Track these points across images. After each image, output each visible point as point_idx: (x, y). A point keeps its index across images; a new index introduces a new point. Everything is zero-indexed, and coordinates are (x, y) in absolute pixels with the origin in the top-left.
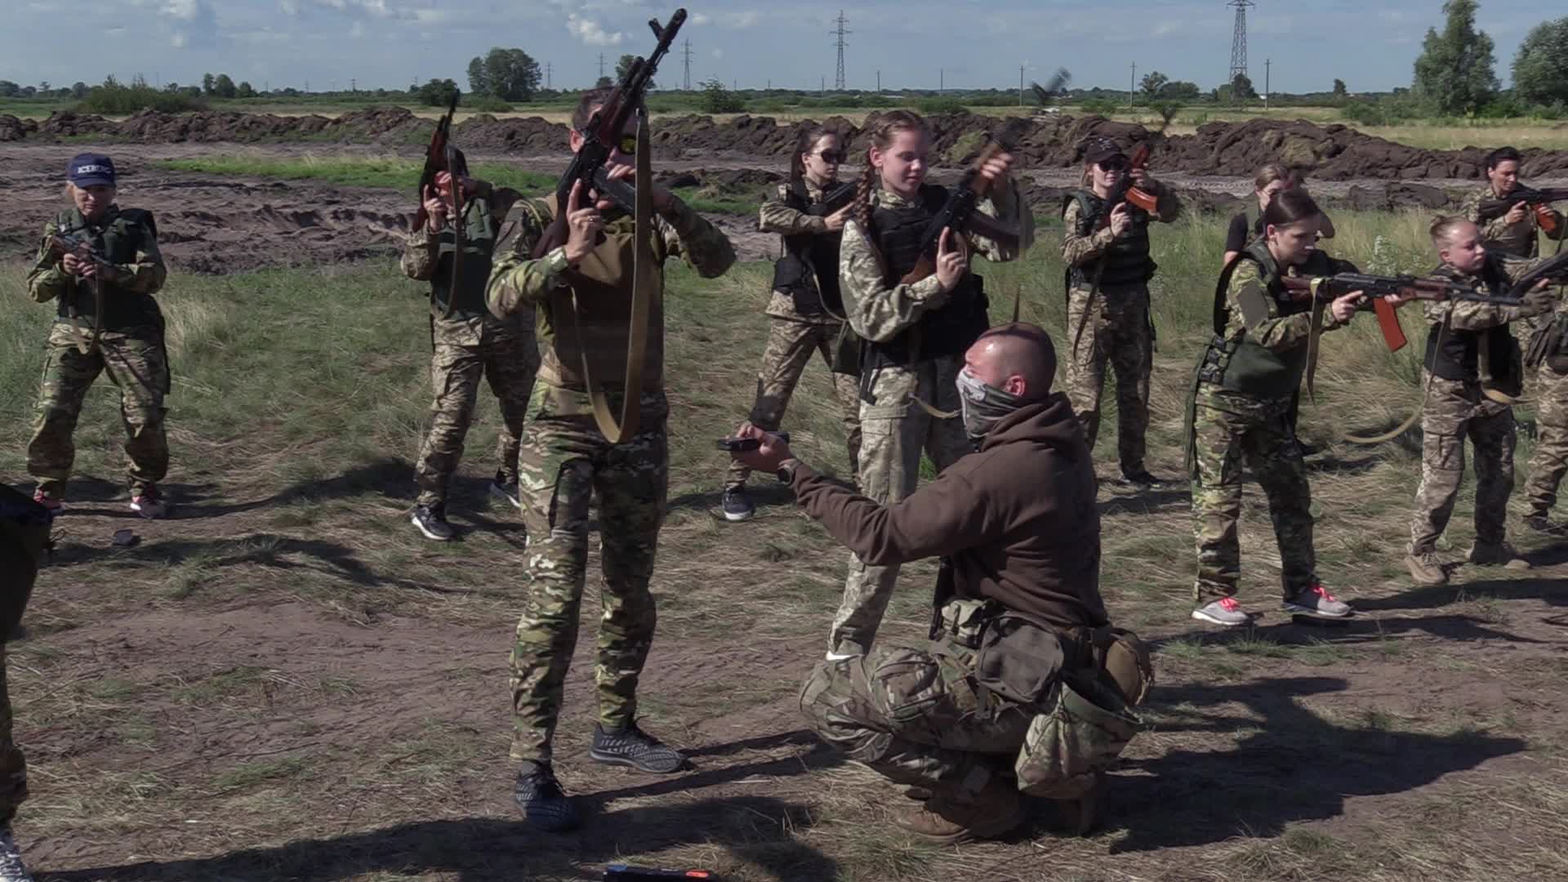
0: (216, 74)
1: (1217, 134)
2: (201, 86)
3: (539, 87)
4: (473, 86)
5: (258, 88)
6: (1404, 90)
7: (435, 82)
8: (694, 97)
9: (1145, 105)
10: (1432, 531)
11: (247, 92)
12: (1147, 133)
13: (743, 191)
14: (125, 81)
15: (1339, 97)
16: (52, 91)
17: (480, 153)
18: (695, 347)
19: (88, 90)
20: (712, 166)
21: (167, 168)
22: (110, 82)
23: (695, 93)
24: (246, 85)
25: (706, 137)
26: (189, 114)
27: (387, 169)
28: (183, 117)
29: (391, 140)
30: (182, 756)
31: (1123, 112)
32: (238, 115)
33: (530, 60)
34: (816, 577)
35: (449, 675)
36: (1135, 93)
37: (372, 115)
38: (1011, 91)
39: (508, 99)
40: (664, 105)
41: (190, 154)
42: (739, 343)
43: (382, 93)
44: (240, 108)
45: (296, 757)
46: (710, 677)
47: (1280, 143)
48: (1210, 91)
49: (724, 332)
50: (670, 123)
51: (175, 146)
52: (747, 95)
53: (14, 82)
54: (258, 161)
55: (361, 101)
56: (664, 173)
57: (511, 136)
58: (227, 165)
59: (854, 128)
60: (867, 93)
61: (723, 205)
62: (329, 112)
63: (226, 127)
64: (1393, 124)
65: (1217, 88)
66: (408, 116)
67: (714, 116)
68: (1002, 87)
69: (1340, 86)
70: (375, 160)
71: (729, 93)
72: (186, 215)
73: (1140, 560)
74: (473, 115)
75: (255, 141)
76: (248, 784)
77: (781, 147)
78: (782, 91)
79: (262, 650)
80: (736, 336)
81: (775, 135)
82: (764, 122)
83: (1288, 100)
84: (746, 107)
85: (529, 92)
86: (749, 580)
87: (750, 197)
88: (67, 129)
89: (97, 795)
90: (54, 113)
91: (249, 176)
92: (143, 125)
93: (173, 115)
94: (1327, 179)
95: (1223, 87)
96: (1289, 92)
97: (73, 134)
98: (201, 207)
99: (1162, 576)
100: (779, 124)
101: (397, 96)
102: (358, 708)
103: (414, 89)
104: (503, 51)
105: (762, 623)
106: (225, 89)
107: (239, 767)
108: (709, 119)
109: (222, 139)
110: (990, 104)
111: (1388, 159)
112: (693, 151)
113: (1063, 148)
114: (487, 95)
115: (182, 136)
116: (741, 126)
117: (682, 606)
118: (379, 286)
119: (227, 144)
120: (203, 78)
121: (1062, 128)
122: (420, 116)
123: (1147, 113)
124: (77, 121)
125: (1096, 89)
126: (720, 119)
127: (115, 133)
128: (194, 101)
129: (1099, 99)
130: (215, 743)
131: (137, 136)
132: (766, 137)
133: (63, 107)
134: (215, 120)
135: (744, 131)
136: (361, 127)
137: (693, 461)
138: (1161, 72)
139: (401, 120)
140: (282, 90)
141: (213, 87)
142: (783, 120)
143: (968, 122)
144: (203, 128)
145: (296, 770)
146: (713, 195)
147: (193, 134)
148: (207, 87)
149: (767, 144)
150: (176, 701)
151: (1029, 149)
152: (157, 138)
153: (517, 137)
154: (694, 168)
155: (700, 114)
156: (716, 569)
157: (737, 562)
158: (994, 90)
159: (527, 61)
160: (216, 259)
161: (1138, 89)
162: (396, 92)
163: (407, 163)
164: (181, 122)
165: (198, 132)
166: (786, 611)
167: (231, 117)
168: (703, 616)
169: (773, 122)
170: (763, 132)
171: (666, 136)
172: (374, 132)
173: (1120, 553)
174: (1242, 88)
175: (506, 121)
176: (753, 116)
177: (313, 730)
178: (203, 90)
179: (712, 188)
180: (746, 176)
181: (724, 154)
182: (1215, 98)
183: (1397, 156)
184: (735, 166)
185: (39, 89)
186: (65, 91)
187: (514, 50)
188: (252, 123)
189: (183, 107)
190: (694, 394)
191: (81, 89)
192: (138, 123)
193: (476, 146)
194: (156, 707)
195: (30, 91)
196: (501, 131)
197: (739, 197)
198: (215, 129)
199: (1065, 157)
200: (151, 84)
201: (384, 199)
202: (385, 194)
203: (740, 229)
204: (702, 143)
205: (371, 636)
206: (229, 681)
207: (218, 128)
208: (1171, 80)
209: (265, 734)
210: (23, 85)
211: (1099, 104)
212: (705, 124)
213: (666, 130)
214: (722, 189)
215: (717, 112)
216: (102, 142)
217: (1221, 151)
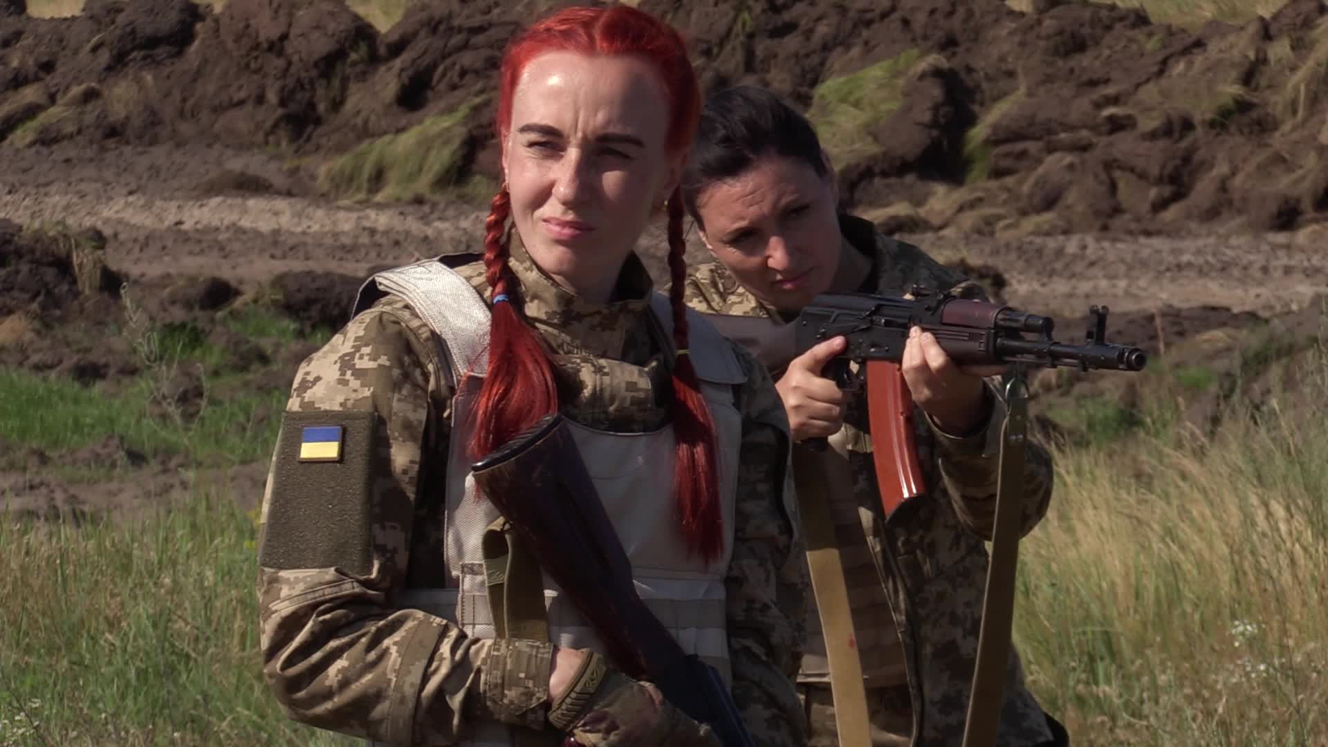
59: (363, 32)
77: (32, 111)
113: (1278, 141)
121: (1280, 50)
199: (1283, 183)
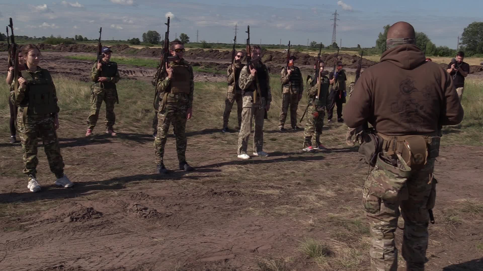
0: (78, 35)
1: (326, 57)
2: (74, 38)
3: (160, 41)
4: (143, 40)
5: (89, 39)
6: (374, 47)
7: (134, 39)
8: (199, 44)
9: (311, 49)
10: (350, 135)
11: (86, 40)
12: (309, 56)
13: (211, 67)
14: (56, 36)
15: (359, 48)
16: (37, 39)
17: (146, 57)
18: (199, 100)
19: (46, 38)
20: (204, 61)
21: (68, 58)
22: (52, 36)
23: (199, 43)
24: (86, 38)
25: (202, 54)
26: (72, 45)
27: (123, 60)
28: (71, 45)
29: (123, 53)
30: (99, 166)
31: (305, 51)
32: (85, 45)
33: (158, 34)
34: (223, 141)
35: (149, 155)
36: (309, 46)
37: (119, 46)
38: (278, 45)
39: (152, 44)
40: (192, 46)
41: (72, 55)
42: (209, 99)
43: (120, 41)
44: (85, 44)
45: (122, 166)
46: (201, 156)
47: (341, 59)
48: (327, 46)
49: (205, 97)
50: (193, 50)
51: (69, 53)
52: (212, 44)
53: (27, 36)
54: (90, 57)
55: (115, 43)
56: (191, 63)
57: (154, 52)
58: (83, 58)
60: (242, 44)
61: (206, 70)
62: (108, 45)
63: (82, 48)
64: (370, 55)
65: (329, 46)
66: (128, 47)
67: (204, 49)
68: (276, 44)
69: (359, 46)
70: (120, 57)
71: (208, 44)
72: (75, 69)
73: (289, 140)
74: (144, 47)
75: (89, 52)
76: (113, 170)
78: (221, 44)
79: (112, 150)
80: (208, 98)
81: (219, 54)
82: (216, 51)
83: (346, 49)
84: (212, 47)
85: (158, 42)
86: (209, 142)
87: (212, 69)
88: (42, 48)
89: (85, 170)
90: (39, 44)
91: (89, 60)
92: (61, 47)
93: (69, 45)
94: (352, 68)
95: (330, 45)
96: (347, 47)
97: (43, 49)
98: (79, 67)
99: (294, 143)
100: (220, 52)
101: (124, 42)
102: (132, 159)
103: (128, 40)
104: (151, 32)
105: (211, 148)
106: (80, 39)
107: (111, 167)
108: (203, 50)
109: (81, 51)
110: (272, 48)
111: (367, 64)
112: (198, 57)
114: (147, 42)
115: (71, 50)
116: (210, 52)
117: (195, 146)
118: (125, 85)
119: (82, 53)
120: (75, 36)
122: (131, 47)
123: (311, 51)
124: (44, 46)
125: (299, 45)
126: (206, 50)
127: (54, 49)
128: (73, 42)
129: (300, 48)
130: (105, 164)
131: (59, 50)
132: (217, 55)
133: (41, 42)
134: (79, 46)
135: (211, 53)
136: (116, 49)
137: (198, 122)
138: (315, 41)
139: (126, 48)
140: (95, 39)
141: (78, 38)
142: (221, 51)
143: (266, 52)
144: (76, 48)
145: (122, 168)
146: (203, 68)
147: (73, 50)
148: (76, 38)
149: (217, 56)
150: (97, 157)
151: (281, 59)
152: (65, 50)
153: (155, 53)
154: (199, 61)
155: (200, 48)
156: (203, 140)
157: (206, 139)
158: (274, 45)
159: (157, 34)
160: (86, 78)
161: (309, 45)
162: (124, 41)
163: (128, 58)
164: (70, 47)
165: (75, 49)
166: (216, 147)
167: (83, 46)
168: (200, 148)
169: (218, 51)
170: (216, 53)
171: (192, 53)
172: (119, 51)
173: (285, 139)
174: (335, 46)
175: (152, 49)
176: (214, 49)
177: (124, 162)
178: (75, 39)
179: (203, 67)
180: (211, 64)
181: (206, 58)
182: (328, 48)
183: (369, 63)
184: (209, 61)
185: (33, 38)
186: (40, 38)
187: (154, 31)
188: (89, 47)
189: (71, 43)
190: (198, 109)
191: (44, 38)
192: (60, 46)
193: (145, 55)
194: (92, 158)
195: (31, 38)
196: (151, 51)
197: (210, 69)
198: (79, 49)
200: (62, 37)
201: (123, 67)
202: (122, 66)
203: (210, 76)
204: (200, 56)
205: (133, 149)
206: (107, 154)
207: (80, 48)
208: (318, 43)
209: (115, 163)
210: (29, 37)
211: (299, 49)
212: (201, 51)
213: (192, 52)
214: (206, 67)
215: (204, 48)
216: (51, 51)
217: (327, 61)
